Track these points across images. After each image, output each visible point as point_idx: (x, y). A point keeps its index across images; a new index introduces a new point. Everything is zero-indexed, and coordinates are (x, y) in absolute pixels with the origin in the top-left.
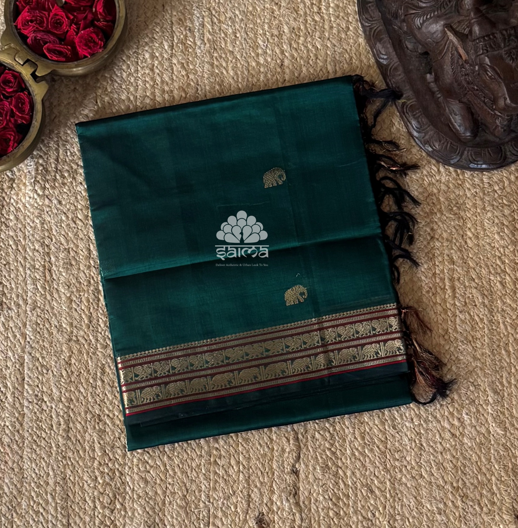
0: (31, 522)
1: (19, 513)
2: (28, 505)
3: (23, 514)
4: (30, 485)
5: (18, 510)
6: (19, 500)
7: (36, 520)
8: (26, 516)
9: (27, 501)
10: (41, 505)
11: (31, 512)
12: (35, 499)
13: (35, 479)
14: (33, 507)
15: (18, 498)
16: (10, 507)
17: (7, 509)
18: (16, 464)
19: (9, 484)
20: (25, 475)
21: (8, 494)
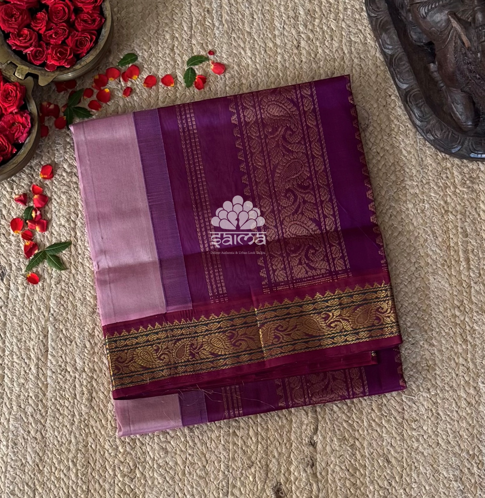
0: (52, 489)
1: (41, 481)
2: (50, 472)
3: (45, 481)
4: (52, 453)
5: (40, 478)
6: (41, 468)
7: (57, 486)
8: (48, 483)
9: (48, 468)
10: (63, 471)
11: (52, 478)
12: (56, 465)
13: (57, 446)
14: (54, 473)
15: (40, 466)
16: (32, 476)
17: (30, 478)
18: (39, 433)
19: (31, 453)
20: (47, 443)
21: (31, 463)
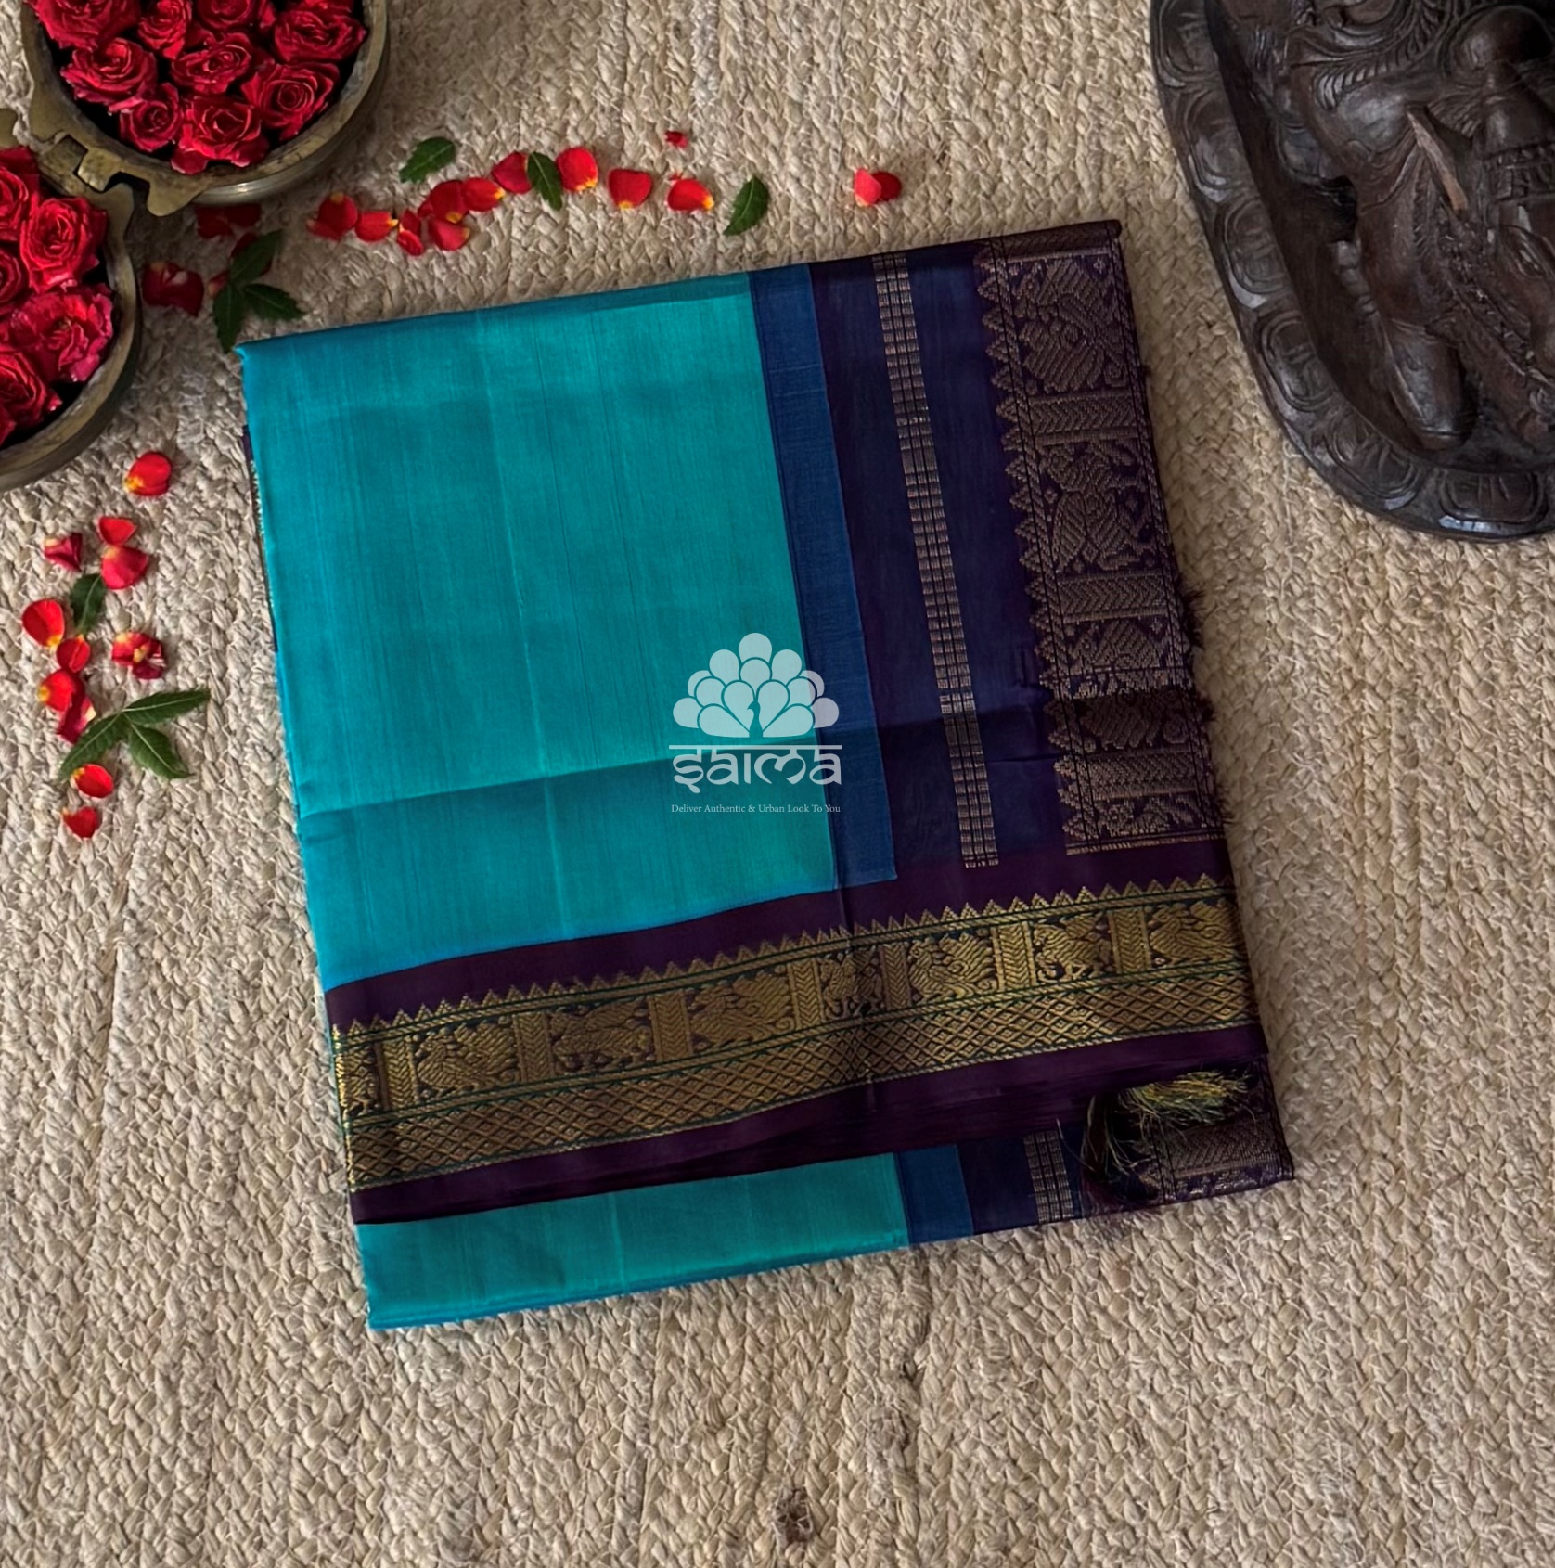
0: (97, 1459)
1: (64, 1431)
2: (95, 1407)
3: (75, 1433)
4: (103, 1346)
5: (59, 1423)
6: (66, 1393)
7: (112, 1451)
8: (83, 1442)
9: (88, 1393)
10: (133, 1407)
11: (98, 1427)
12: (114, 1387)
13: (121, 1328)
14: (106, 1412)
15: (62, 1384)
16: (37, 1415)
17: (27, 1421)
18: (65, 1282)
19: (38, 1342)
20: (91, 1316)
21: (34, 1374)
